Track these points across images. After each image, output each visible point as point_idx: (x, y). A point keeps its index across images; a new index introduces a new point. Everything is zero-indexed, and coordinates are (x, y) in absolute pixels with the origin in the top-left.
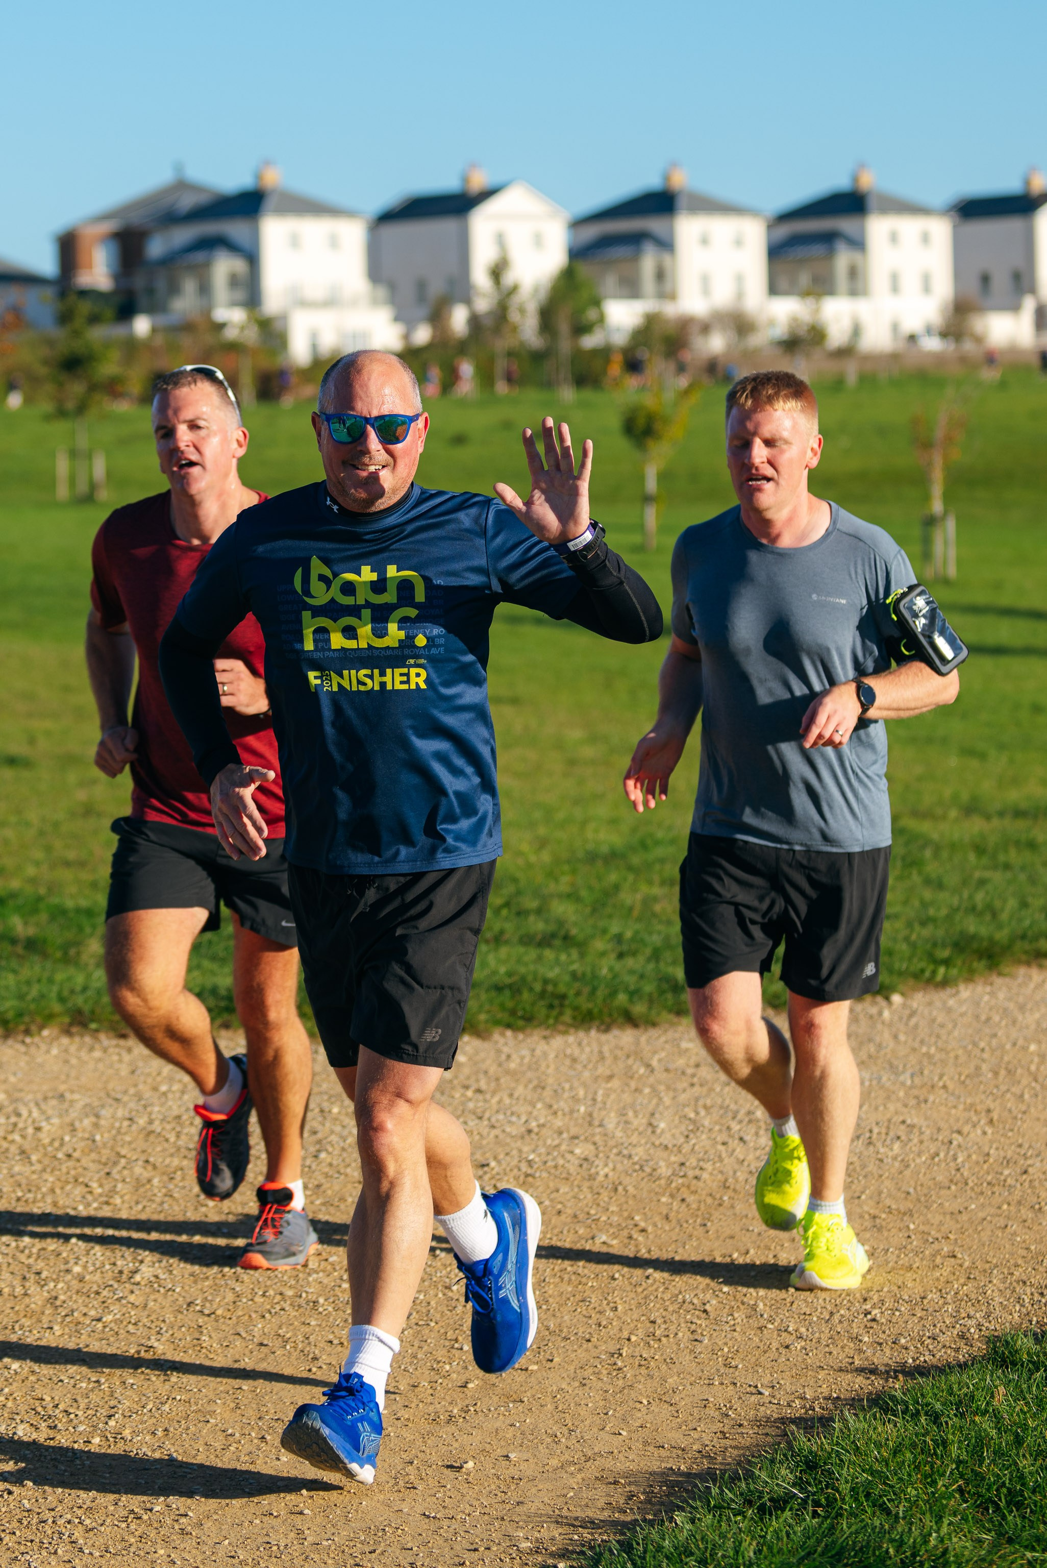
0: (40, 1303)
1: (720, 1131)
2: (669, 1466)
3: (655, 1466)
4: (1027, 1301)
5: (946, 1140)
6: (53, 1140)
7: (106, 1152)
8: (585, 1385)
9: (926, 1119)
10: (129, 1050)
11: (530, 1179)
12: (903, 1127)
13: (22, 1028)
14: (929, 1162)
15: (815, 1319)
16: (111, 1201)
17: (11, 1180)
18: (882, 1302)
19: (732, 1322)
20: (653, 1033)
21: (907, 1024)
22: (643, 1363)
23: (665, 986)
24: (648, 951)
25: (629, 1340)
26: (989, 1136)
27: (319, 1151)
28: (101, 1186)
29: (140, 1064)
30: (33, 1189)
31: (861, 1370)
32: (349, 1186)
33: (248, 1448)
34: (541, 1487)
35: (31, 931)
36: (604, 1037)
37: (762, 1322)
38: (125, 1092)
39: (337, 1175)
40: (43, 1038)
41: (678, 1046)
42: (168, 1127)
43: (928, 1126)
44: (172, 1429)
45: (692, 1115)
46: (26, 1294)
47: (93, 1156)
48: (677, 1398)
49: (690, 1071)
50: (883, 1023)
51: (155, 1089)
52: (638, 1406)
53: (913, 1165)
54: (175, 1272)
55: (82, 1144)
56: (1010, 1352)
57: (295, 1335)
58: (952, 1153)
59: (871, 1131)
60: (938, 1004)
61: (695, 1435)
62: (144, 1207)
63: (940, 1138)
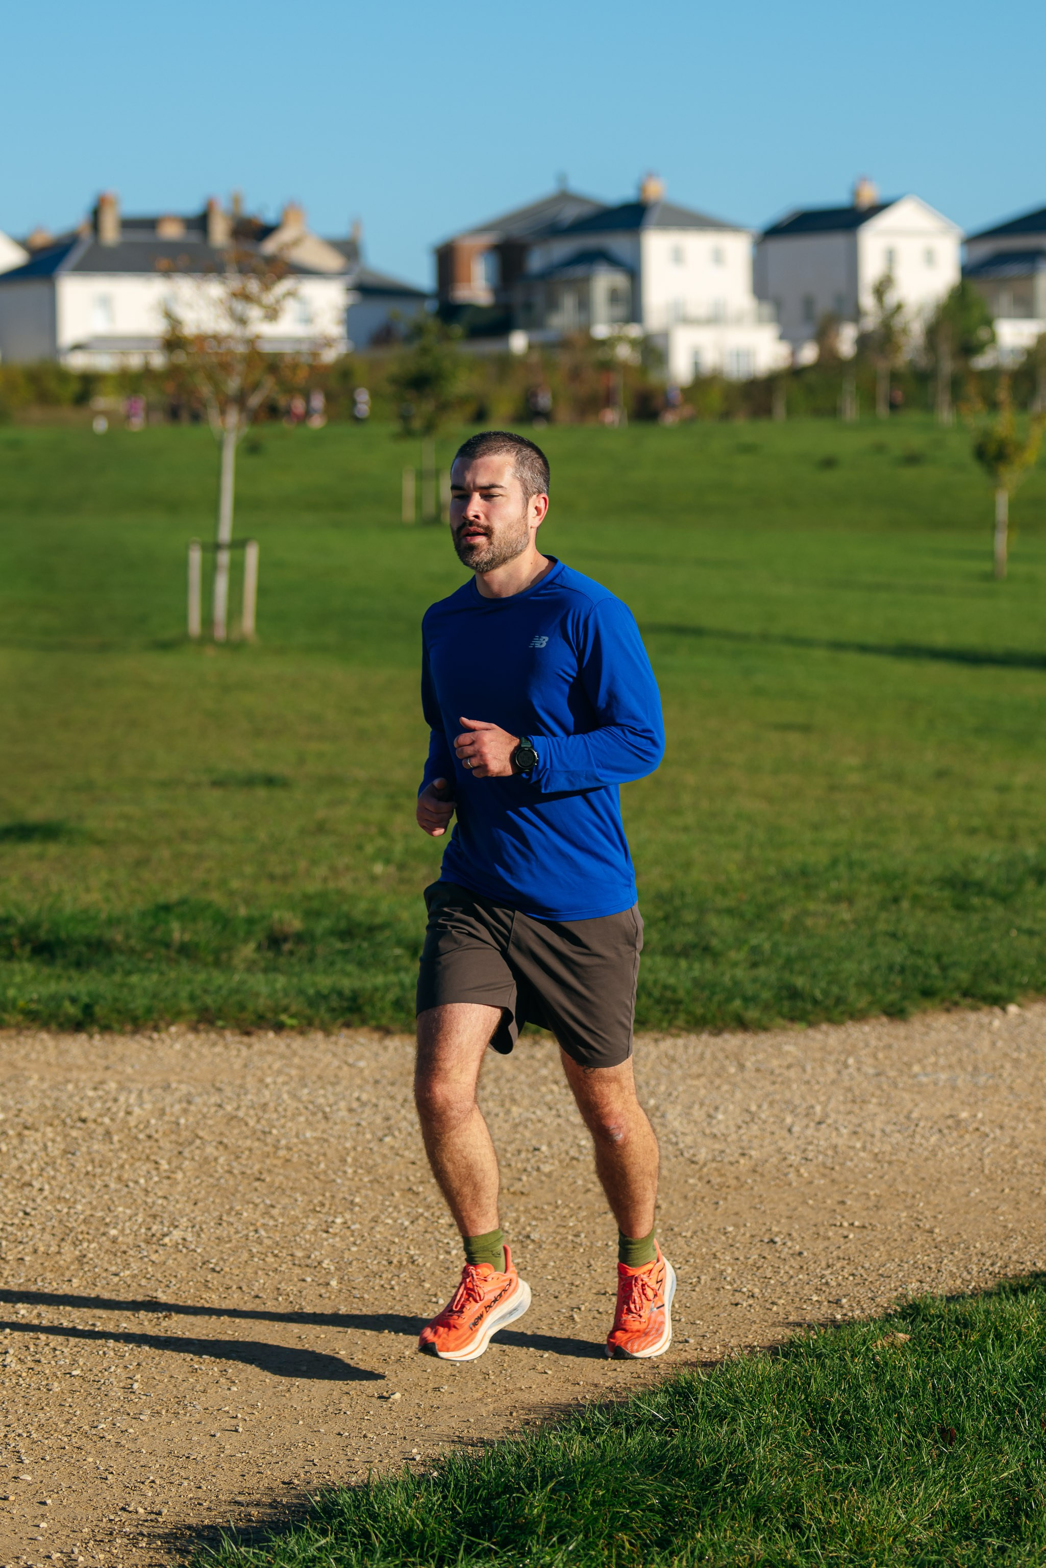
0: (69, 1260)
1: (774, 1123)
3: (564, 1398)
6: (140, 1122)
7: (186, 1134)
10: (249, 1046)
11: (575, 1162)
13: (151, 1024)
16: (173, 1176)
17: (87, 1157)
20: (763, 1036)
21: (1010, 1033)
23: (784, 993)
24: (780, 962)
27: (386, 1135)
28: (169, 1163)
29: (255, 1058)
30: (104, 1165)
34: (453, 1414)
35: (187, 937)
36: (713, 1040)
37: (722, 1284)
38: (231, 1084)
40: (170, 1035)
41: (780, 1049)
42: (252, 1112)
45: (754, 1108)
46: (59, 1253)
47: (173, 1137)
50: (988, 1031)
51: (261, 1081)
53: (940, 1155)
55: (166, 1127)
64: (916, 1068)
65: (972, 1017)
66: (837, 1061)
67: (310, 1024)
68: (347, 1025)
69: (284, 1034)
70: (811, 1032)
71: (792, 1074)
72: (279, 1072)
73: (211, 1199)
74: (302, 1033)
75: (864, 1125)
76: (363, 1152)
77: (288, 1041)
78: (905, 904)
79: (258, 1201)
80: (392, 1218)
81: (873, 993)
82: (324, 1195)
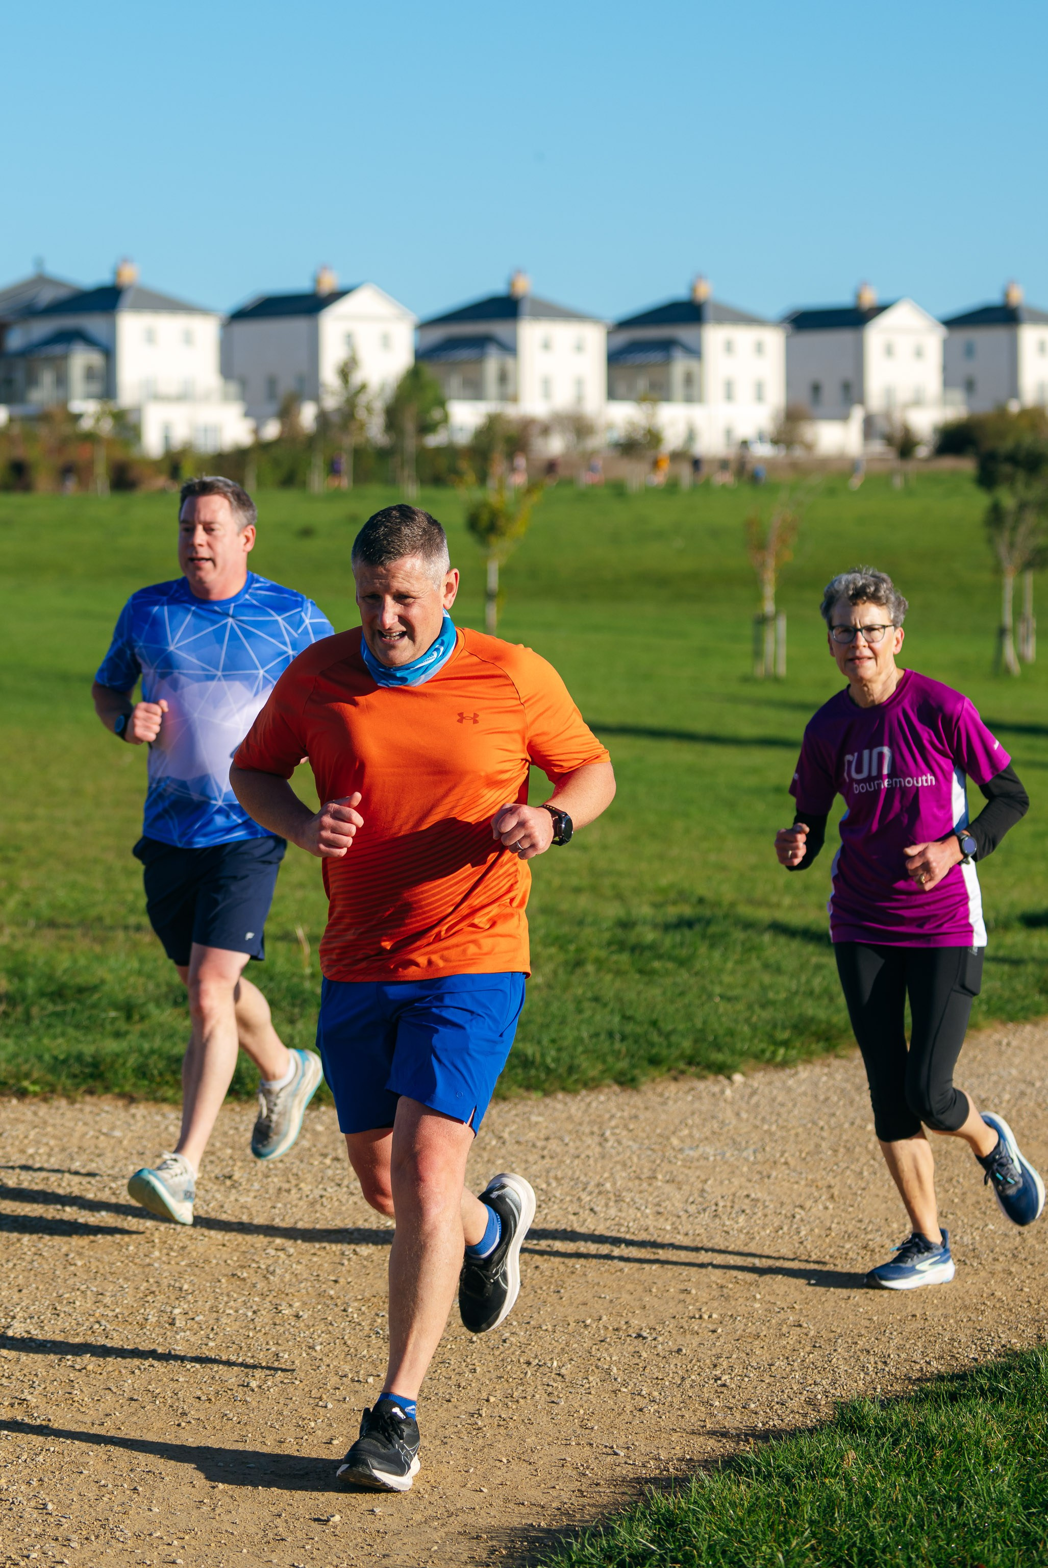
1: (571, 1201)
2: (529, 1522)
3: (516, 1522)
4: (871, 1369)
5: (789, 1215)
8: (446, 1443)
9: (769, 1193)
12: (747, 1201)
14: (773, 1235)
15: (667, 1383)
18: (732, 1368)
19: (587, 1386)
20: (503, 1106)
21: (748, 1103)
22: (502, 1423)
23: (515, 1061)
25: (488, 1400)
26: (831, 1211)
31: (712, 1433)
32: (213, 1248)
33: (120, 1498)
34: (405, 1541)
37: (616, 1386)
39: (201, 1238)
41: (528, 1119)
43: (771, 1201)
44: (46, 1480)
45: (544, 1186)
48: (535, 1457)
49: (540, 1144)
50: (725, 1101)
52: (498, 1464)
53: (758, 1238)
54: (46, 1328)
56: (857, 1418)
57: (164, 1391)
58: (795, 1226)
59: (716, 1205)
60: (778, 1084)
61: (554, 1493)
62: (15, 1265)
63: (784, 1212)
64: (675, 1141)
65: (701, 1085)
66: (592, 1133)
67: (53, 1091)
68: (91, 1092)
69: (27, 1101)
70: (548, 1101)
71: (554, 1145)
72: (38, 1143)
73: (34, 1286)
74: (45, 1100)
75: (664, 1205)
76: (167, 1233)
77: (33, 1108)
78: (590, 968)
79: (83, 1287)
80: (231, 1308)
81: (604, 1062)
82: (147, 1281)
